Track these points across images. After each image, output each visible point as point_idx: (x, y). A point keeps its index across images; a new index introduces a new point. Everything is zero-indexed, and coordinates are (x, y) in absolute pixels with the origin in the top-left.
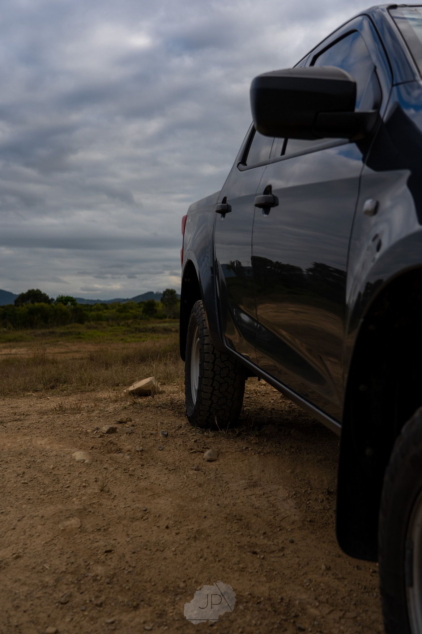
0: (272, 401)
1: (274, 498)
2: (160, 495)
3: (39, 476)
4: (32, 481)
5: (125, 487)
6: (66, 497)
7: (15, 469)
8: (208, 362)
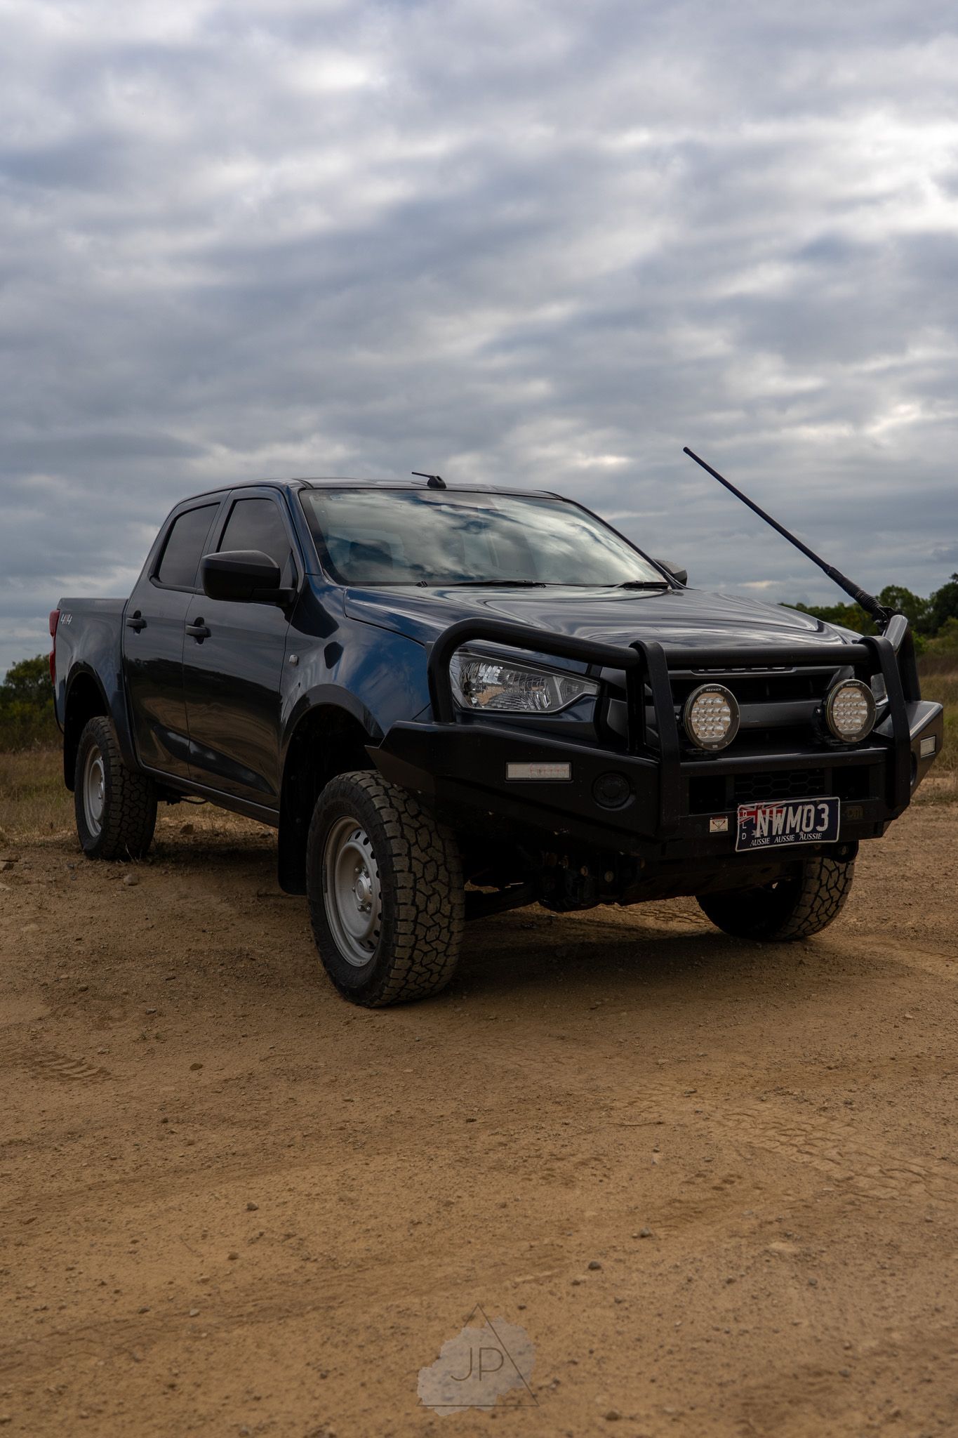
1: (208, 903)
5: (60, 905)
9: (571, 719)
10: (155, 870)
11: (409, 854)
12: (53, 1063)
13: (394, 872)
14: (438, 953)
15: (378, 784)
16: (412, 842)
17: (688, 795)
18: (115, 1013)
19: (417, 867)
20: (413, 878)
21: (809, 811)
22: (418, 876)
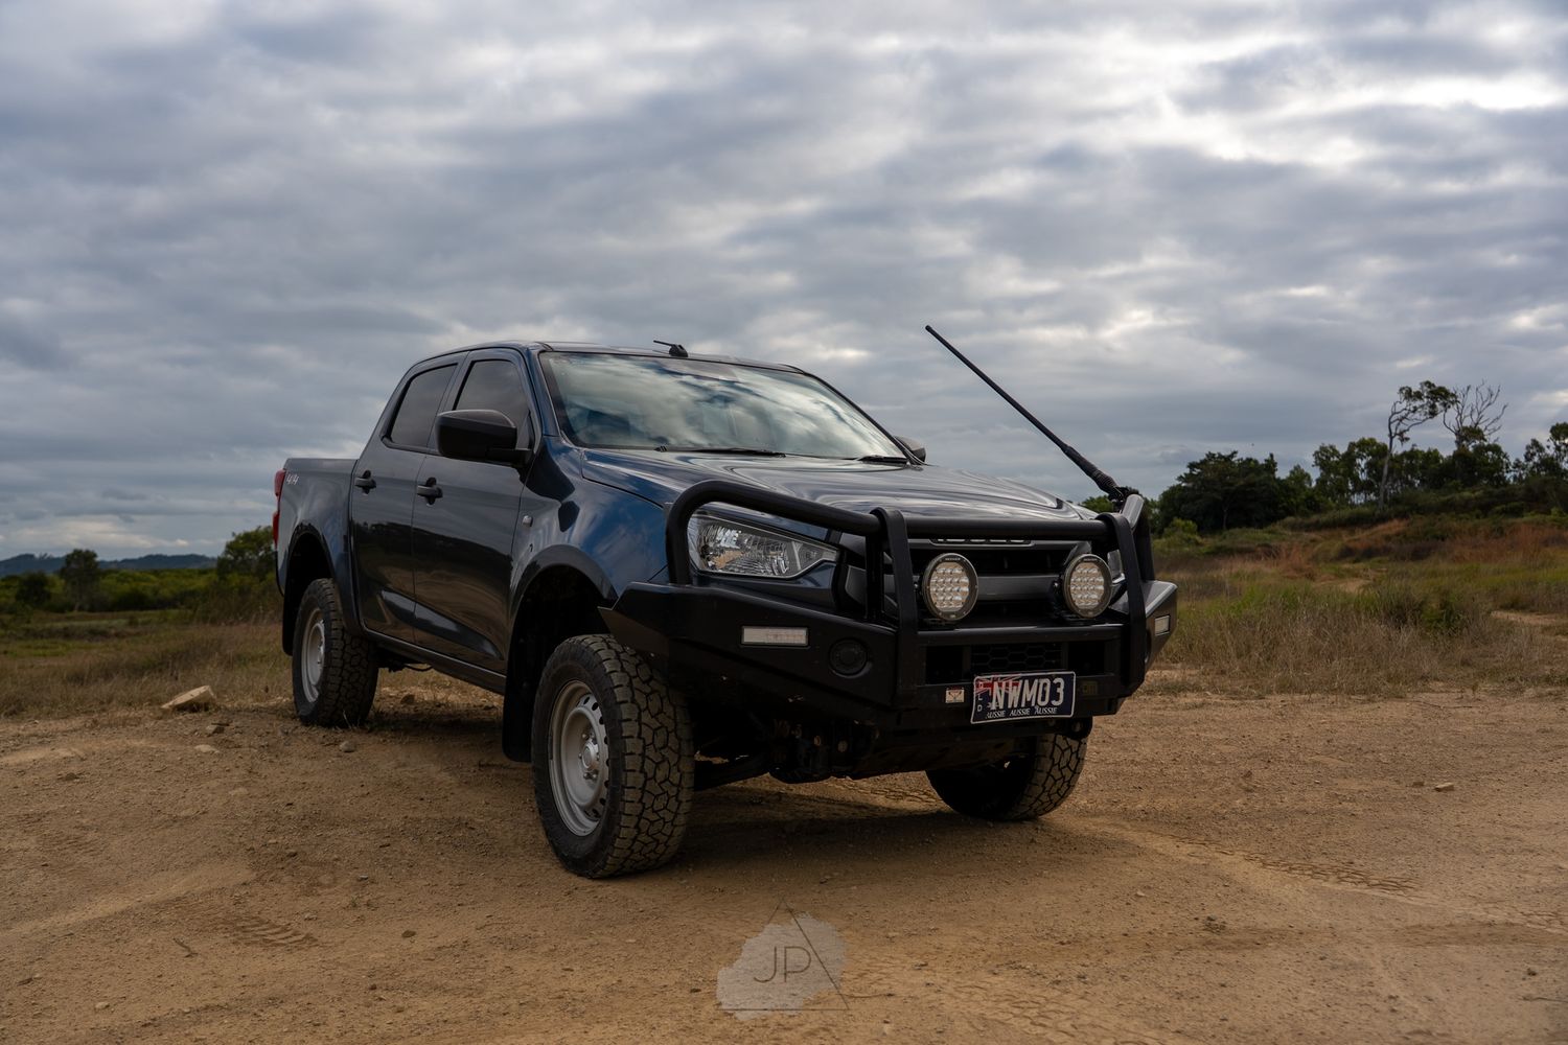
0: (391, 706)
9: (809, 585)
10: (373, 738)
11: (639, 720)
12: (257, 928)
13: (623, 738)
14: (665, 823)
15: (609, 648)
16: (642, 707)
17: (925, 664)
18: (325, 879)
19: (647, 733)
20: (642, 744)
21: (1045, 685)
22: (648, 742)
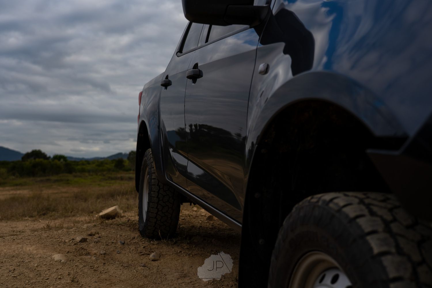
0: (200, 222)
1: (198, 284)
2: (116, 284)
3: (26, 272)
4: (20, 275)
5: (90, 279)
6: (45, 286)
7: (8, 267)
8: (154, 191)
